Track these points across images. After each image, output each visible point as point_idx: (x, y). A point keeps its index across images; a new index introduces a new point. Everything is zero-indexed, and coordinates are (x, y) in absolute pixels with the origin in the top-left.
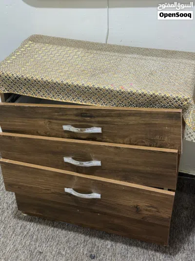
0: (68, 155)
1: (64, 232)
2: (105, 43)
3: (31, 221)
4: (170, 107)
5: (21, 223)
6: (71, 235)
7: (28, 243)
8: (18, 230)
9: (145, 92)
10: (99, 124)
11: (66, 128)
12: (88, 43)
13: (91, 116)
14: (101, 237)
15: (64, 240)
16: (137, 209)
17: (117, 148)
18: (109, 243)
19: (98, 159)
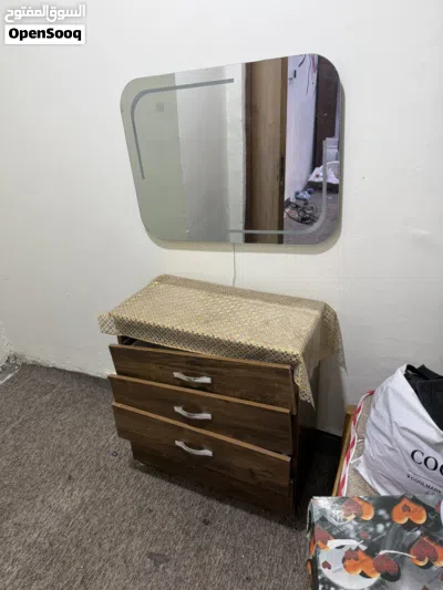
0: (178, 405)
2: (231, 285)
4: (279, 362)
10: (209, 374)
11: (176, 375)
13: (200, 365)
16: (252, 473)
17: (226, 401)
18: (227, 508)
19: (208, 412)
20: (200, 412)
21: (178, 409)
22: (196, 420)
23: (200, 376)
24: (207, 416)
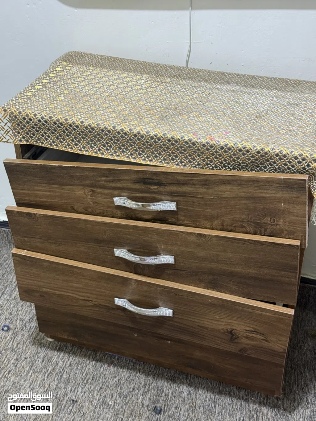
0: (120, 246)
1: (112, 369)
2: (185, 66)
3: (60, 350)
4: (289, 170)
5: (43, 352)
6: (124, 374)
7: (54, 385)
8: (39, 364)
9: (249, 146)
10: (172, 196)
11: (119, 201)
12: (157, 65)
13: (159, 184)
14: (172, 379)
15: (112, 382)
16: (232, 335)
17: (200, 235)
18: (185, 389)
19: (170, 253)
20: (155, 253)
21: (121, 253)
22: (149, 266)
23: (157, 200)
24: (167, 259)
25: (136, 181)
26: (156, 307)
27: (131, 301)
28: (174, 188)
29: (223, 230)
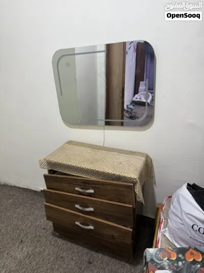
0: (77, 204)
3: (60, 238)
5: (55, 238)
7: (56, 251)
8: (53, 243)
9: (115, 173)
10: (93, 188)
11: (77, 189)
12: (92, 145)
16: (113, 237)
17: (102, 202)
19: (92, 207)
20: (88, 207)
21: (77, 206)
23: (88, 189)
24: (92, 209)
25: (82, 183)
26: (89, 225)
27: (80, 223)
28: (93, 186)
29: (109, 200)
